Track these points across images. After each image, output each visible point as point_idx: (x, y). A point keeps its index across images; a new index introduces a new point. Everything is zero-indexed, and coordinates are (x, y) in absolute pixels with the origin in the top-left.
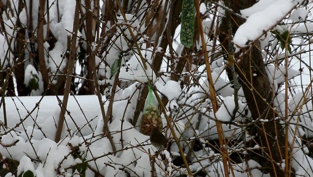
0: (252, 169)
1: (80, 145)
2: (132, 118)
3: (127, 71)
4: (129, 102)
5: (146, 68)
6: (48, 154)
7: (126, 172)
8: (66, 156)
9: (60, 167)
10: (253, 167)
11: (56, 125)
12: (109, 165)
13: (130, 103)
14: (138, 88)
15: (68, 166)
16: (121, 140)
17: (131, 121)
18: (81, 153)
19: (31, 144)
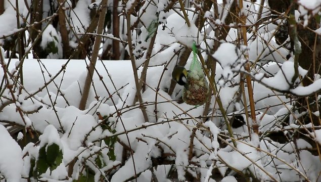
0: (300, 150)
1: (111, 116)
2: (169, 87)
3: (164, 29)
4: (165, 69)
5: (189, 25)
6: (74, 124)
7: (160, 147)
8: (94, 127)
9: (86, 139)
10: (302, 147)
11: (81, 92)
12: (141, 140)
13: (167, 69)
14: (176, 54)
15: (96, 138)
16: (156, 112)
17: (166, 90)
18: (110, 124)
19: (56, 112)
